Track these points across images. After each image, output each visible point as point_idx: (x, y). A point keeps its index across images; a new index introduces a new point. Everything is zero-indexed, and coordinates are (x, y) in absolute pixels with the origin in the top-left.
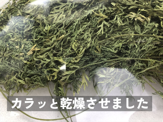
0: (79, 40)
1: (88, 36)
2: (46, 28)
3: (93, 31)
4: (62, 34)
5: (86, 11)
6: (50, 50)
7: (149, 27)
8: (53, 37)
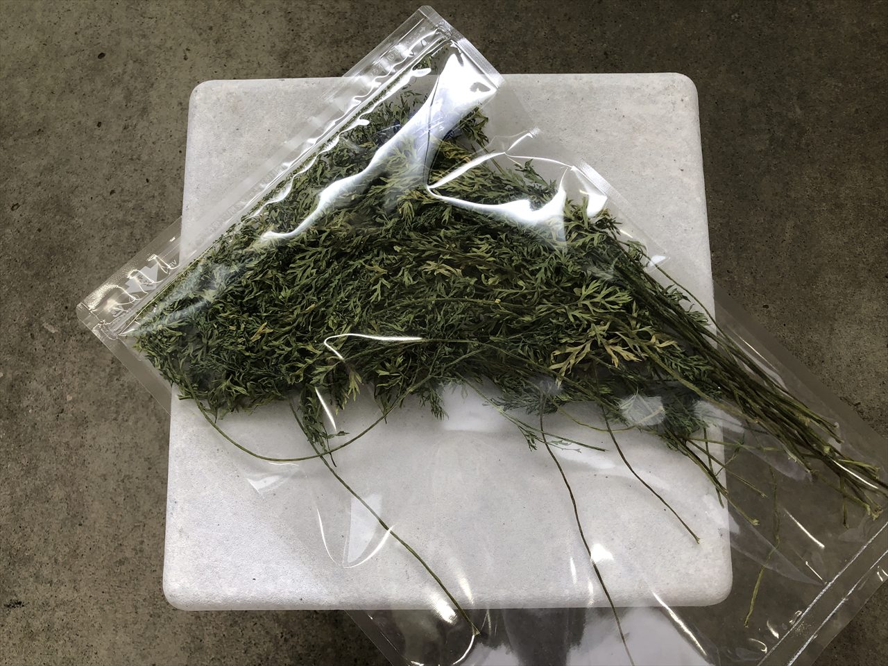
0: (340, 312)
1: (355, 304)
2: (283, 294)
3: (364, 295)
4: (310, 303)
5: (351, 263)
6: (291, 330)
7: (458, 285)
8: (295, 309)
